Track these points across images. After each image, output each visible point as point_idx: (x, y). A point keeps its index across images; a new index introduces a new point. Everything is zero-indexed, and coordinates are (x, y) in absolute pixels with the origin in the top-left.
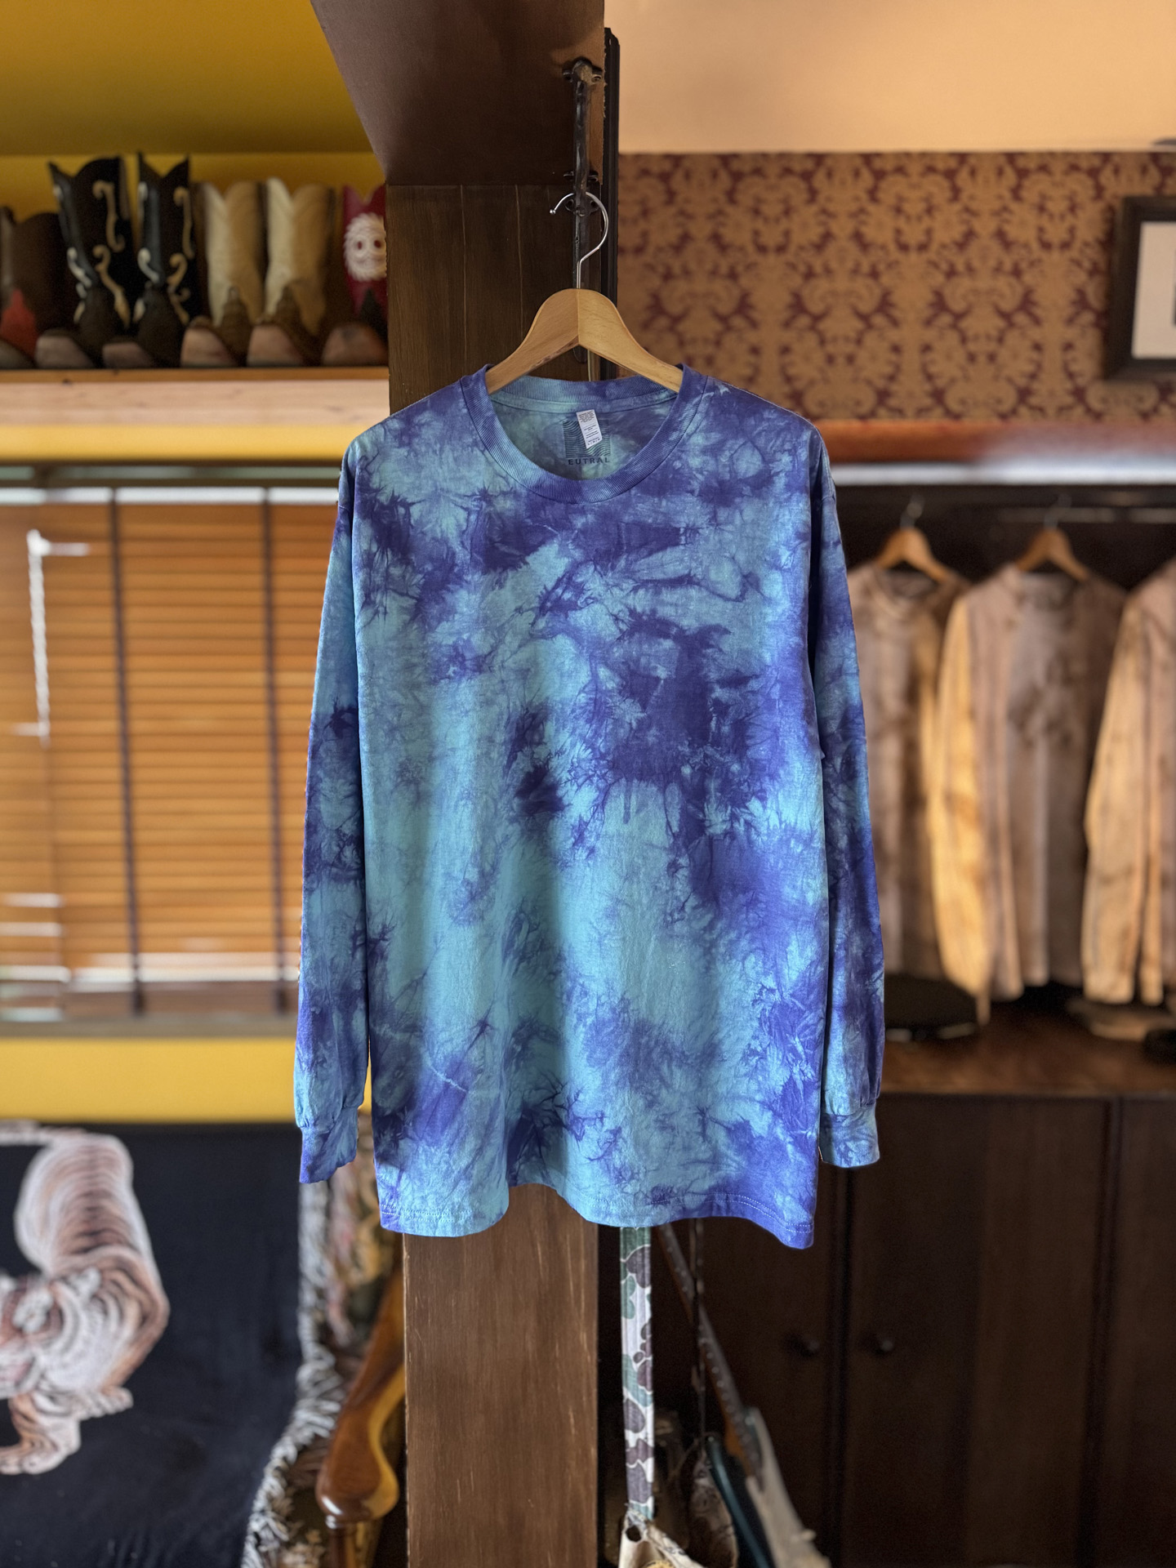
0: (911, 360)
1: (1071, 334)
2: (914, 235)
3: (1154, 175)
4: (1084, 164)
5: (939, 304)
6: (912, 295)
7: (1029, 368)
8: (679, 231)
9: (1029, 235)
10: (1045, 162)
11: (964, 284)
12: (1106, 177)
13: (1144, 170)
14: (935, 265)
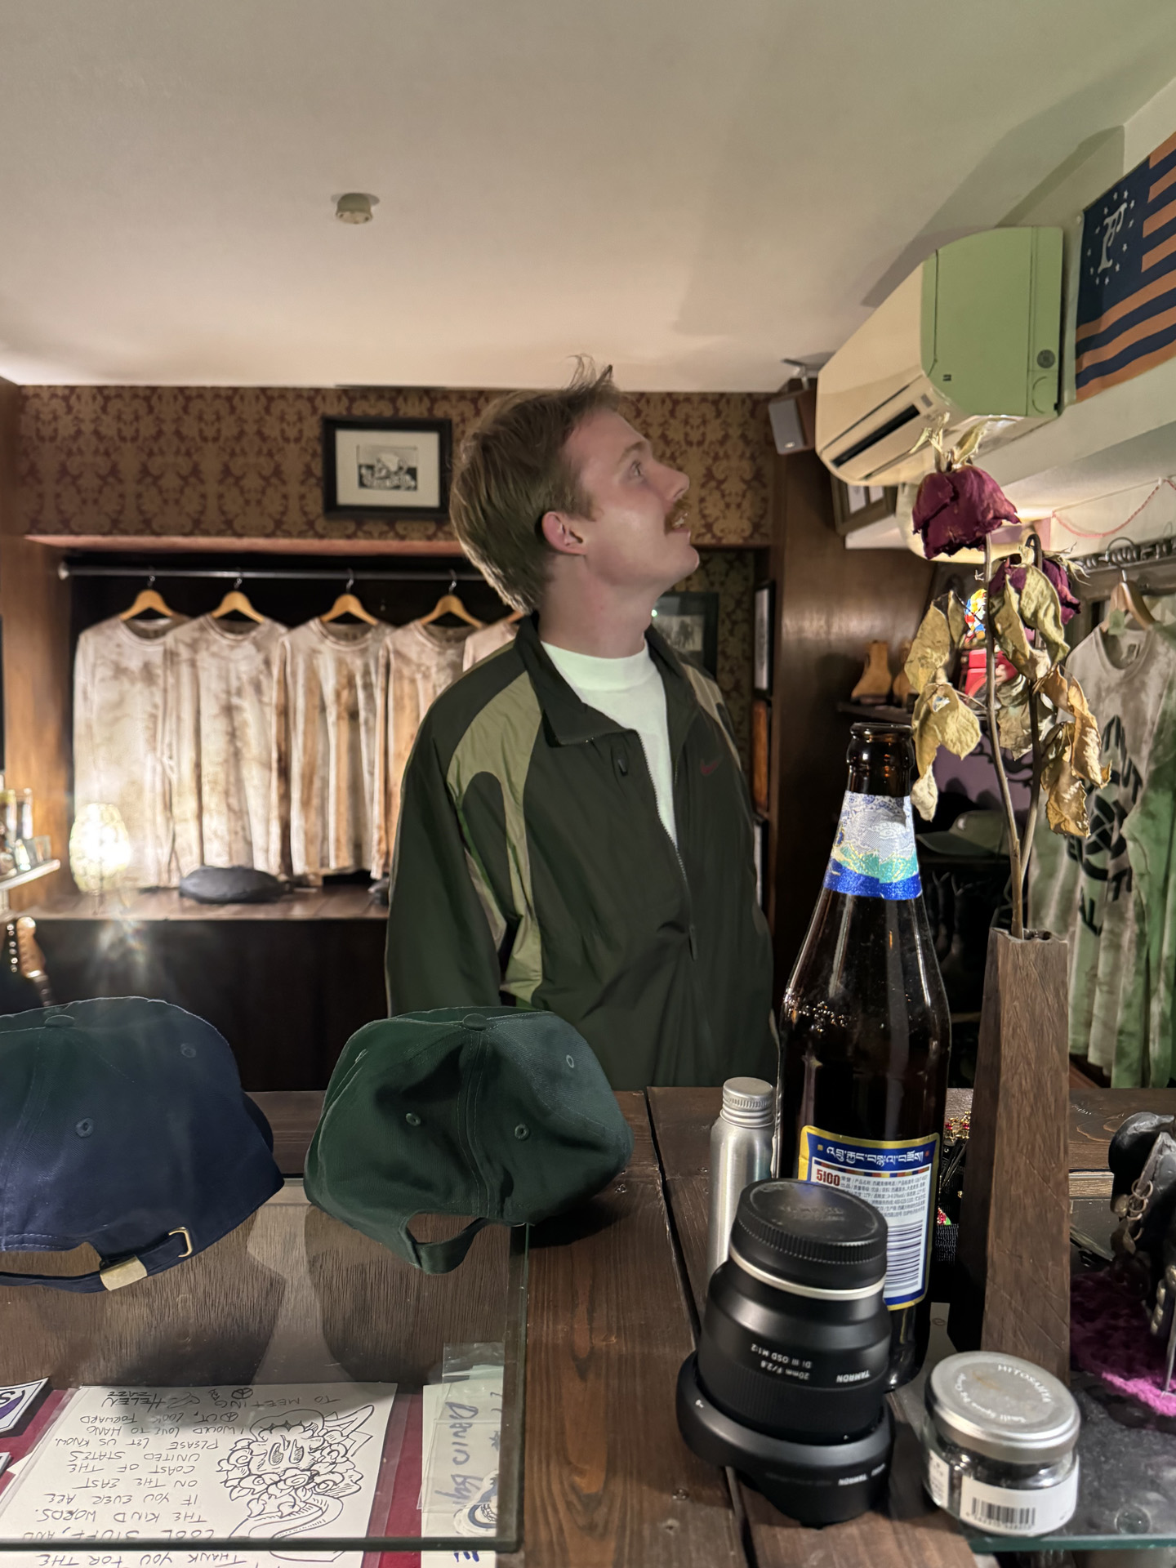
0: (212, 502)
1: (303, 490)
2: (210, 432)
3: (345, 401)
4: (305, 394)
5: (227, 471)
6: (211, 465)
7: (281, 509)
8: (76, 428)
9: (276, 433)
10: (283, 393)
11: (240, 461)
12: (318, 401)
13: (339, 399)
14: (224, 450)
